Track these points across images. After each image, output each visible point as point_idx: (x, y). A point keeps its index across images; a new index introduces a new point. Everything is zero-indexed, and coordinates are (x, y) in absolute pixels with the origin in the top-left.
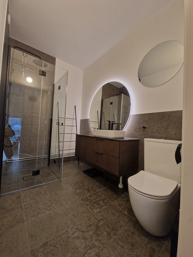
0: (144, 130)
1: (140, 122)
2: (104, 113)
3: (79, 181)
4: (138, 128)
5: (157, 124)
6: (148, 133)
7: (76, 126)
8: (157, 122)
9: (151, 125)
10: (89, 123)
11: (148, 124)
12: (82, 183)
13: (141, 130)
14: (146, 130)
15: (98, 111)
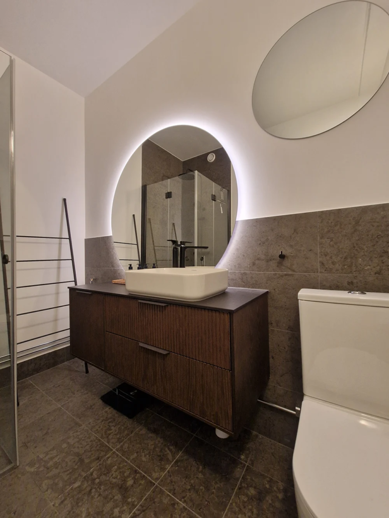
0: (280, 264)
1: (267, 240)
2: (150, 219)
3: (88, 447)
4: (263, 257)
5: (321, 244)
6: (294, 271)
7: (72, 259)
8: (322, 238)
9: (302, 249)
10: (113, 249)
11: (291, 246)
12: (98, 459)
13: (273, 264)
14: (287, 263)
15: (134, 215)
